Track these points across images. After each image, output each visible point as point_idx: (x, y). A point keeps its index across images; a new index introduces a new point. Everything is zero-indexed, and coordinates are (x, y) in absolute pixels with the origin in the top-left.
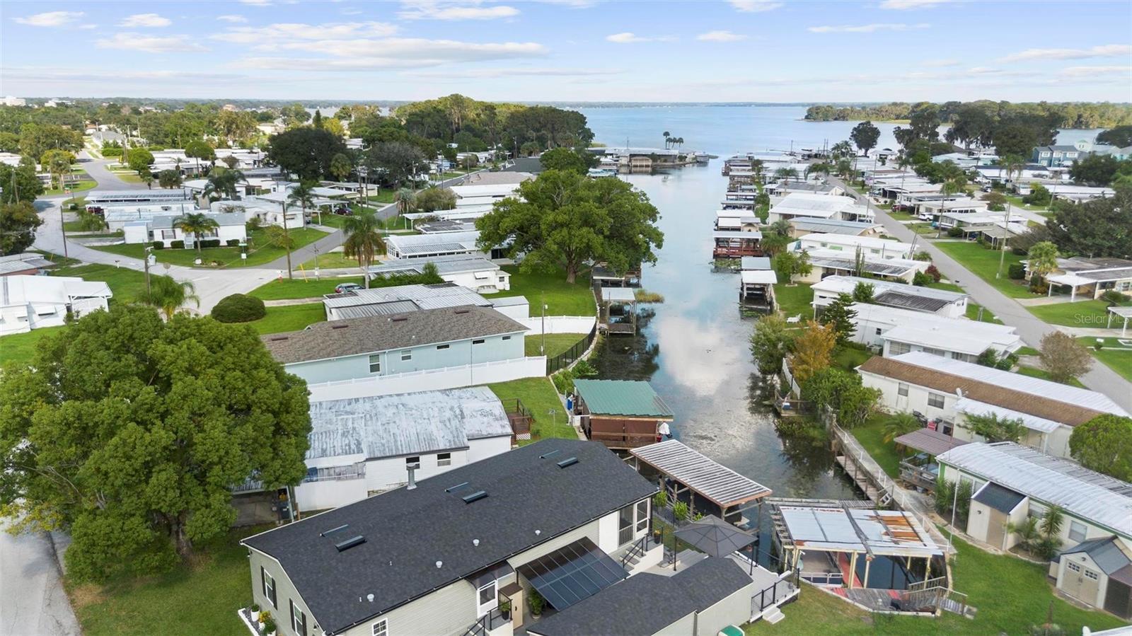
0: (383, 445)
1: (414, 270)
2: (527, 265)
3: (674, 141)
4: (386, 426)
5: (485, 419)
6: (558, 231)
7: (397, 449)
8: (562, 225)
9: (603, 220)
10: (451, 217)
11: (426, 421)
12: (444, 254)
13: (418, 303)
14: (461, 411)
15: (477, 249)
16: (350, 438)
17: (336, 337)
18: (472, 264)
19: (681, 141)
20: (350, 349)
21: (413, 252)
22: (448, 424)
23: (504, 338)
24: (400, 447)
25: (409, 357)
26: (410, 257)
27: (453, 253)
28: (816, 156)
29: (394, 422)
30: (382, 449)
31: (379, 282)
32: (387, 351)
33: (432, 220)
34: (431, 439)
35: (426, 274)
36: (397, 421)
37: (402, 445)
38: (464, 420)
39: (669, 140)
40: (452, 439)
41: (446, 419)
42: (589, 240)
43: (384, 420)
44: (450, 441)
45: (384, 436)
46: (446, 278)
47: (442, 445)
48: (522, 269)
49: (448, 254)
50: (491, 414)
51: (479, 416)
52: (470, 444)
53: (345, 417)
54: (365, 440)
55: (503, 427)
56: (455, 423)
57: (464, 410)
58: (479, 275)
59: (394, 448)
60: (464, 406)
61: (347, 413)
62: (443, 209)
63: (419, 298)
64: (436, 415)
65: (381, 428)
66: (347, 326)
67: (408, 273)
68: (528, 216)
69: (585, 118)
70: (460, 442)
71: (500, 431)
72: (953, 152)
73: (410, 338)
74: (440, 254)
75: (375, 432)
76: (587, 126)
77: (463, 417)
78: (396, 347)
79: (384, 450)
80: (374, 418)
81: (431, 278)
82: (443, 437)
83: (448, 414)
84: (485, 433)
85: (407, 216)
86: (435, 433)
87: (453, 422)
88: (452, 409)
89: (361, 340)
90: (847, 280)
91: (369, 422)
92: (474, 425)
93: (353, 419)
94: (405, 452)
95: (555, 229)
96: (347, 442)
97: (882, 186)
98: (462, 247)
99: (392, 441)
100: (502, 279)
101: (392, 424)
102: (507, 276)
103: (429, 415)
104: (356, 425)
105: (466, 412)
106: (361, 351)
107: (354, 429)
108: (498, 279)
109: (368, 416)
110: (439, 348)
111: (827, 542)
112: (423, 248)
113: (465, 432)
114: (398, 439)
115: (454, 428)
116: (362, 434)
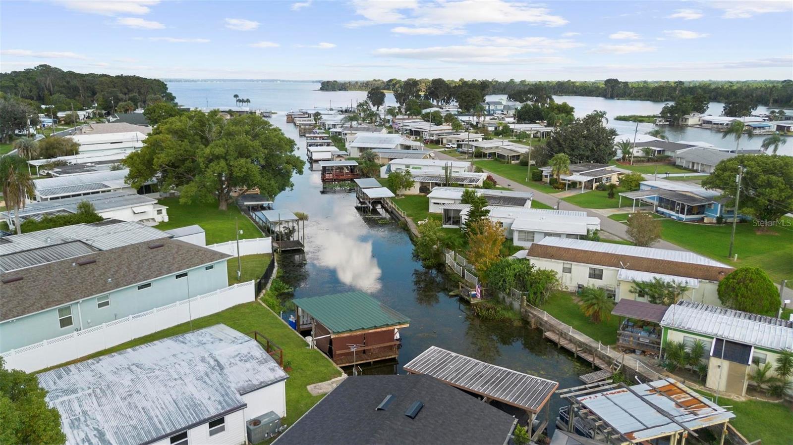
0: (135, 428)
1: (64, 211)
2: (187, 197)
3: (243, 101)
4: (129, 400)
5: (248, 365)
6: (215, 162)
7: (156, 429)
8: (218, 157)
9: (257, 151)
10: (80, 161)
11: (179, 382)
12: (88, 194)
13: (89, 242)
14: (216, 360)
15: (127, 185)
16: (86, 429)
17: (11, 293)
18: (126, 200)
19: (248, 101)
20: (33, 304)
21: (54, 194)
22: (207, 380)
23: (207, 268)
24: (159, 425)
25: (107, 303)
26: (51, 199)
27: (98, 192)
28: (346, 111)
29: (138, 392)
30: (135, 433)
31: (29, 226)
32: (81, 300)
33: (58, 164)
34: (194, 406)
35: (82, 213)
36: (141, 390)
37: (160, 422)
38: (225, 371)
39: (240, 101)
40: (222, 399)
41: (202, 374)
42: (247, 169)
43: (123, 391)
44: (220, 403)
45: (131, 413)
46: (105, 215)
47: (213, 411)
48: (182, 201)
49: (93, 193)
50: (252, 357)
51: (239, 363)
52: (245, 399)
53: (66, 398)
54: (106, 426)
55: (273, 370)
56: (215, 376)
57: (218, 358)
58: (137, 210)
59: (151, 429)
60: (216, 353)
61: (66, 392)
62: (66, 155)
63: (88, 237)
64: (188, 371)
65: (122, 405)
66: (22, 279)
67: (61, 214)
68: (182, 152)
69: (166, 85)
70: (233, 400)
71: (271, 376)
72: (433, 107)
73: (106, 282)
74: (84, 194)
75: (117, 411)
76: (169, 91)
77: (222, 368)
78: (92, 295)
79: (139, 434)
80: (108, 392)
81: (88, 216)
82: (209, 399)
83: (202, 368)
84: (256, 383)
85: (32, 162)
86: (197, 395)
87: (213, 377)
88: (203, 360)
89: (44, 293)
90: (449, 189)
91: (103, 400)
92: (238, 376)
93: (78, 399)
94: (168, 431)
95: (211, 161)
96: (83, 435)
97: (408, 128)
98: (106, 186)
99: (145, 418)
100: (159, 212)
101: (135, 396)
102: (164, 209)
103: (179, 373)
104: (86, 408)
105: (222, 361)
106: (48, 305)
107: (85, 413)
108: (156, 212)
109: (98, 391)
110: (140, 288)
111: (647, 428)
112: (64, 189)
113: (233, 386)
114: (152, 414)
115: (218, 384)
116: (99, 418)
